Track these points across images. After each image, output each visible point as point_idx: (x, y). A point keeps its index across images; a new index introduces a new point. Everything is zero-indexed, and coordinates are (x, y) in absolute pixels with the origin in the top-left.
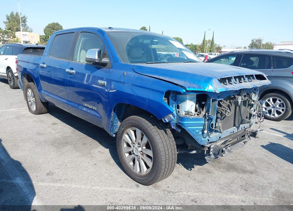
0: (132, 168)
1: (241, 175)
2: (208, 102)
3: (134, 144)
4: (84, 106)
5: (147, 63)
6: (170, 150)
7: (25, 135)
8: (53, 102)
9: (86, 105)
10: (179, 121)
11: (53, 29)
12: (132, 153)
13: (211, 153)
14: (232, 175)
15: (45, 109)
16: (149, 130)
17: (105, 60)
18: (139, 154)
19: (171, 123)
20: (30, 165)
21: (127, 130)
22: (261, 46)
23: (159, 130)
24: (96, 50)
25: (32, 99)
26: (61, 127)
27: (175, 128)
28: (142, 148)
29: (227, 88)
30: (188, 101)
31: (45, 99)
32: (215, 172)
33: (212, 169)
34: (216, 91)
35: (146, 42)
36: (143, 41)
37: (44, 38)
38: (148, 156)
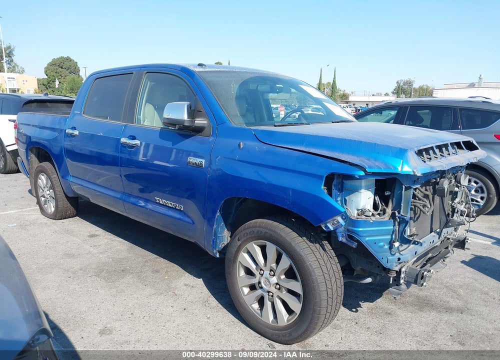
0: (258, 314)
1: (446, 317)
2: (397, 192)
3: (261, 270)
4: (157, 203)
5: (275, 126)
6: (333, 280)
7: (44, 260)
8: (86, 196)
9: (161, 202)
10: (350, 228)
11: (62, 68)
12: (257, 286)
13: (402, 281)
14: (430, 317)
15: (71, 210)
16: (293, 245)
17: (200, 122)
18: (273, 289)
19: (337, 231)
20: (65, 316)
21: (248, 246)
22: (411, 91)
23: (312, 244)
24: (184, 104)
25: (48, 193)
26: (106, 241)
27: (344, 240)
28: (279, 278)
29: (432, 168)
30: (363, 190)
31: (74, 192)
32: (399, 312)
33: (392, 307)
34: (416, 173)
35: (262, 88)
36: (257, 87)
37: (46, 83)
38: (290, 292)
